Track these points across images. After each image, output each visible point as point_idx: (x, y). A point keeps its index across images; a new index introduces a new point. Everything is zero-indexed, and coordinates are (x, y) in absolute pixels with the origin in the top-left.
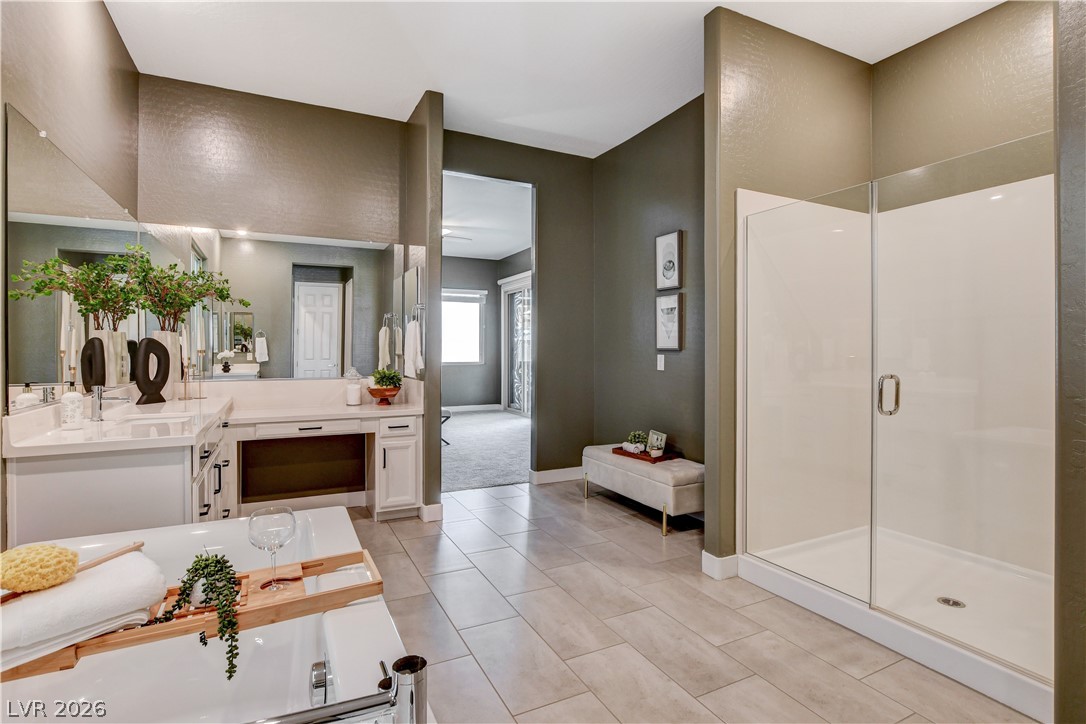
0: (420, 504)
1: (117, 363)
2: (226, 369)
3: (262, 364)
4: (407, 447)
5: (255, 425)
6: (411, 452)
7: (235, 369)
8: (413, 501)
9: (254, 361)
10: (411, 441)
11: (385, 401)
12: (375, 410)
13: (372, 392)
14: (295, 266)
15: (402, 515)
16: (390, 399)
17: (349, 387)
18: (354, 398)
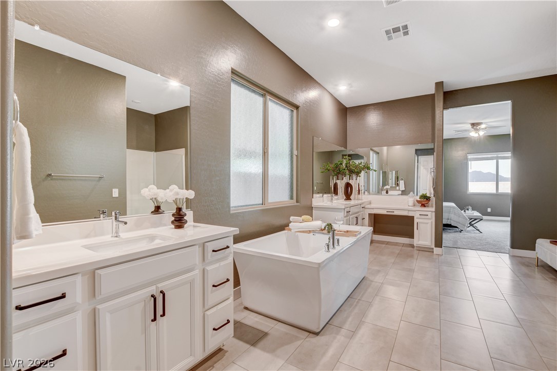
0: (433, 246)
1: (341, 190)
2: (387, 192)
3: (402, 191)
4: (428, 223)
5: (373, 209)
6: (429, 226)
7: (390, 192)
8: (430, 245)
9: (399, 190)
10: (430, 221)
11: (423, 205)
12: (419, 208)
13: (417, 201)
14: (416, 150)
15: (426, 250)
16: (425, 205)
17: (410, 199)
18: (411, 203)
